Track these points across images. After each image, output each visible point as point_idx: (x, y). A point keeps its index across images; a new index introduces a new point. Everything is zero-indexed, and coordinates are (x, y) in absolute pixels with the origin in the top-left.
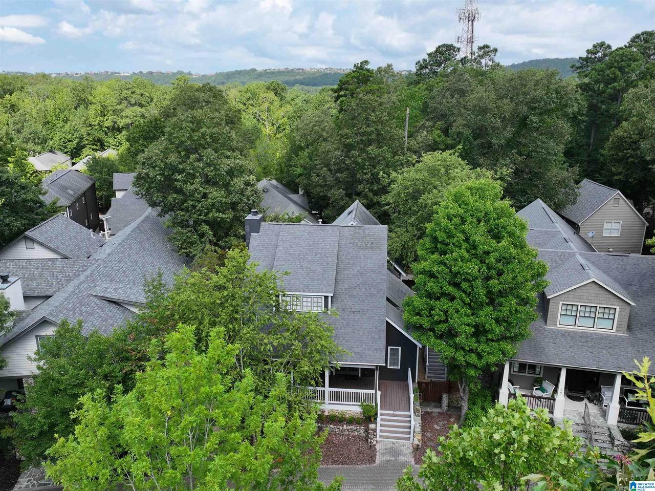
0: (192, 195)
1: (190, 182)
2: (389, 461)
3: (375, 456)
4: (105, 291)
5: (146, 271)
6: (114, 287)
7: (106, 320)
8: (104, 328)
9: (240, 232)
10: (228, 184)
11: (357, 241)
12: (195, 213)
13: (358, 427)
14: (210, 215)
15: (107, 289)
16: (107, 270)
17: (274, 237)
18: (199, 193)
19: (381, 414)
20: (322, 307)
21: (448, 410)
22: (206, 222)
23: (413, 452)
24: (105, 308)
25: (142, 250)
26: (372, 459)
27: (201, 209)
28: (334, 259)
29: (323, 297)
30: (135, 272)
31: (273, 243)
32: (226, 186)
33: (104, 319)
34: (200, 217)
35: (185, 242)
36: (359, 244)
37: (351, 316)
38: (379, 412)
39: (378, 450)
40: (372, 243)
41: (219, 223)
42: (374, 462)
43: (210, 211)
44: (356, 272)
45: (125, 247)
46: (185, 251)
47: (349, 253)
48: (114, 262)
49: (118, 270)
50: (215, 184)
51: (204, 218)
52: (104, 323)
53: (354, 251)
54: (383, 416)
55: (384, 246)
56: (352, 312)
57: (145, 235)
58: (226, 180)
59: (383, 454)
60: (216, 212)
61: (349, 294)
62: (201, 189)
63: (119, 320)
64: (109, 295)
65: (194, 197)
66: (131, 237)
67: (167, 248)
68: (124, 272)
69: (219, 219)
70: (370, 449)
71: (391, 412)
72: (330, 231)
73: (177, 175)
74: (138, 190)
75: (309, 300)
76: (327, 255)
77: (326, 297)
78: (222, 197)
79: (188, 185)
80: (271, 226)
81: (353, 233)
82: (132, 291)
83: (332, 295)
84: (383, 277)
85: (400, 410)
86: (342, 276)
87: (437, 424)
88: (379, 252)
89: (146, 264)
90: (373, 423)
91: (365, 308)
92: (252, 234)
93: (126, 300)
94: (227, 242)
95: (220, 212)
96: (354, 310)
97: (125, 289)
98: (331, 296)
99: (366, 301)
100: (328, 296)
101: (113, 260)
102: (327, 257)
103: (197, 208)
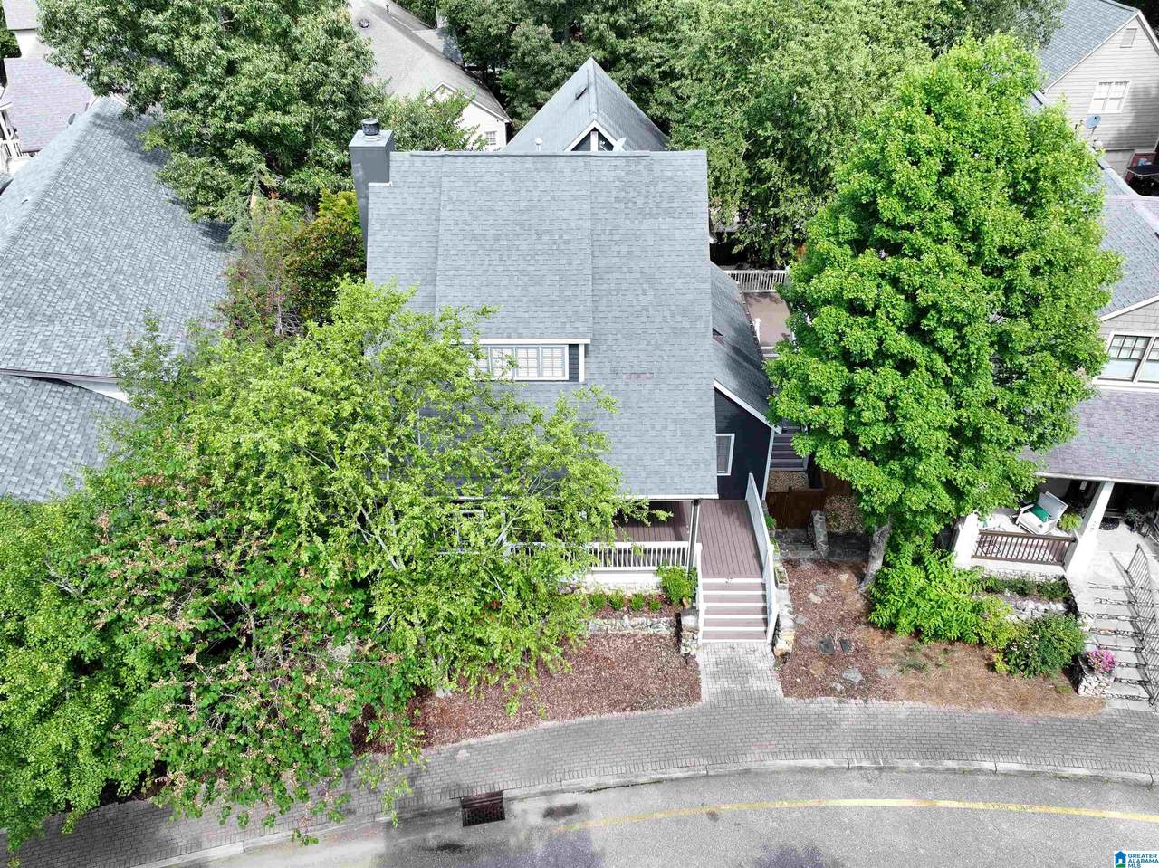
0: (201, 69)
1: (188, 33)
2: (727, 693)
3: (698, 682)
4: (18, 353)
5: (119, 271)
6: (40, 337)
7: (34, 436)
8: (31, 461)
9: (330, 157)
10: (285, 33)
11: (633, 194)
12: (214, 115)
13: (655, 620)
14: (253, 120)
15: (22, 343)
16: (14, 285)
17: (427, 190)
18: (216, 64)
19: (706, 587)
20: (563, 367)
21: (831, 554)
22: (246, 136)
23: (775, 666)
24: (26, 401)
25: (100, 213)
26: (693, 693)
27: (228, 104)
28: (583, 246)
29: (567, 347)
30: (91, 279)
31: (427, 206)
32: (283, 37)
33: (28, 432)
34: (228, 126)
35: (201, 186)
36: (640, 201)
37: (634, 385)
38: (701, 581)
39: (701, 667)
40: (671, 199)
41: (277, 139)
42: (698, 697)
43: (251, 109)
44: (639, 276)
45: (53, 210)
46: (205, 210)
47: (616, 227)
48: (30, 259)
49: (45, 280)
50: (254, 35)
51: (239, 127)
52: (29, 446)
53: (628, 222)
54: (707, 590)
55: (699, 204)
56: (635, 376)
57: (101, 170)
58: (279, 23)
59: (715, 677)
60: (267, 110)
61: (625, 332)
62: (220, 52)
63: (68, 428)
64: (30, 365)
65: (204, 74)
66: (67, 178)
67: (159, 199)
68: (61, 283)
69: (277, 130)
70: (685, 667)
71: (723, 581)
72: (567, 172)
73: (151, 15)
74: (56, 51)
75: (532, 353)
76: (565, 237)
77: (574, 347)
78: (277, 69)
79: (185, 40)
80: (418, 162)
81: (623, 174)
82: (90, 342)
83: (588, 341)
84: (703, 286)
85: (740, 575)
86: (605, 286)
87: (815, 591)
88: (688, 221)
89: (116, 251)
90: (689, 614)
91: (664, 364)
92: (370, 184)
93: (77, 372)
94: (303, 182)
95: (275, 108)
96: (637, 370)
97: (71, 340)
98: (586, 345)
99: (667, 348)
100: (577, 345)
101: (27, 252)
102: (567, 242)
103: (219, 102)
